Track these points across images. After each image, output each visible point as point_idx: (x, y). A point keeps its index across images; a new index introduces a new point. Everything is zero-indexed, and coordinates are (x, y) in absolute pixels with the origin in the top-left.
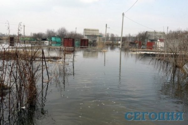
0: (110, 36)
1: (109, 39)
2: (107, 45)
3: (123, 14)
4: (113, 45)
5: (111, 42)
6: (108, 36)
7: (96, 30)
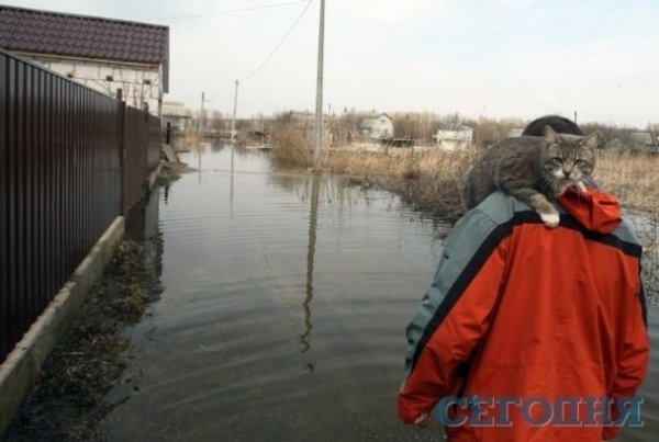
0: (210, 116)
1: (209, 124)
2: (206, 137)
3: (237, 82)
4: (218, 138)
5: (214, 131)
6: (205, 116)
7: (176, 104)
